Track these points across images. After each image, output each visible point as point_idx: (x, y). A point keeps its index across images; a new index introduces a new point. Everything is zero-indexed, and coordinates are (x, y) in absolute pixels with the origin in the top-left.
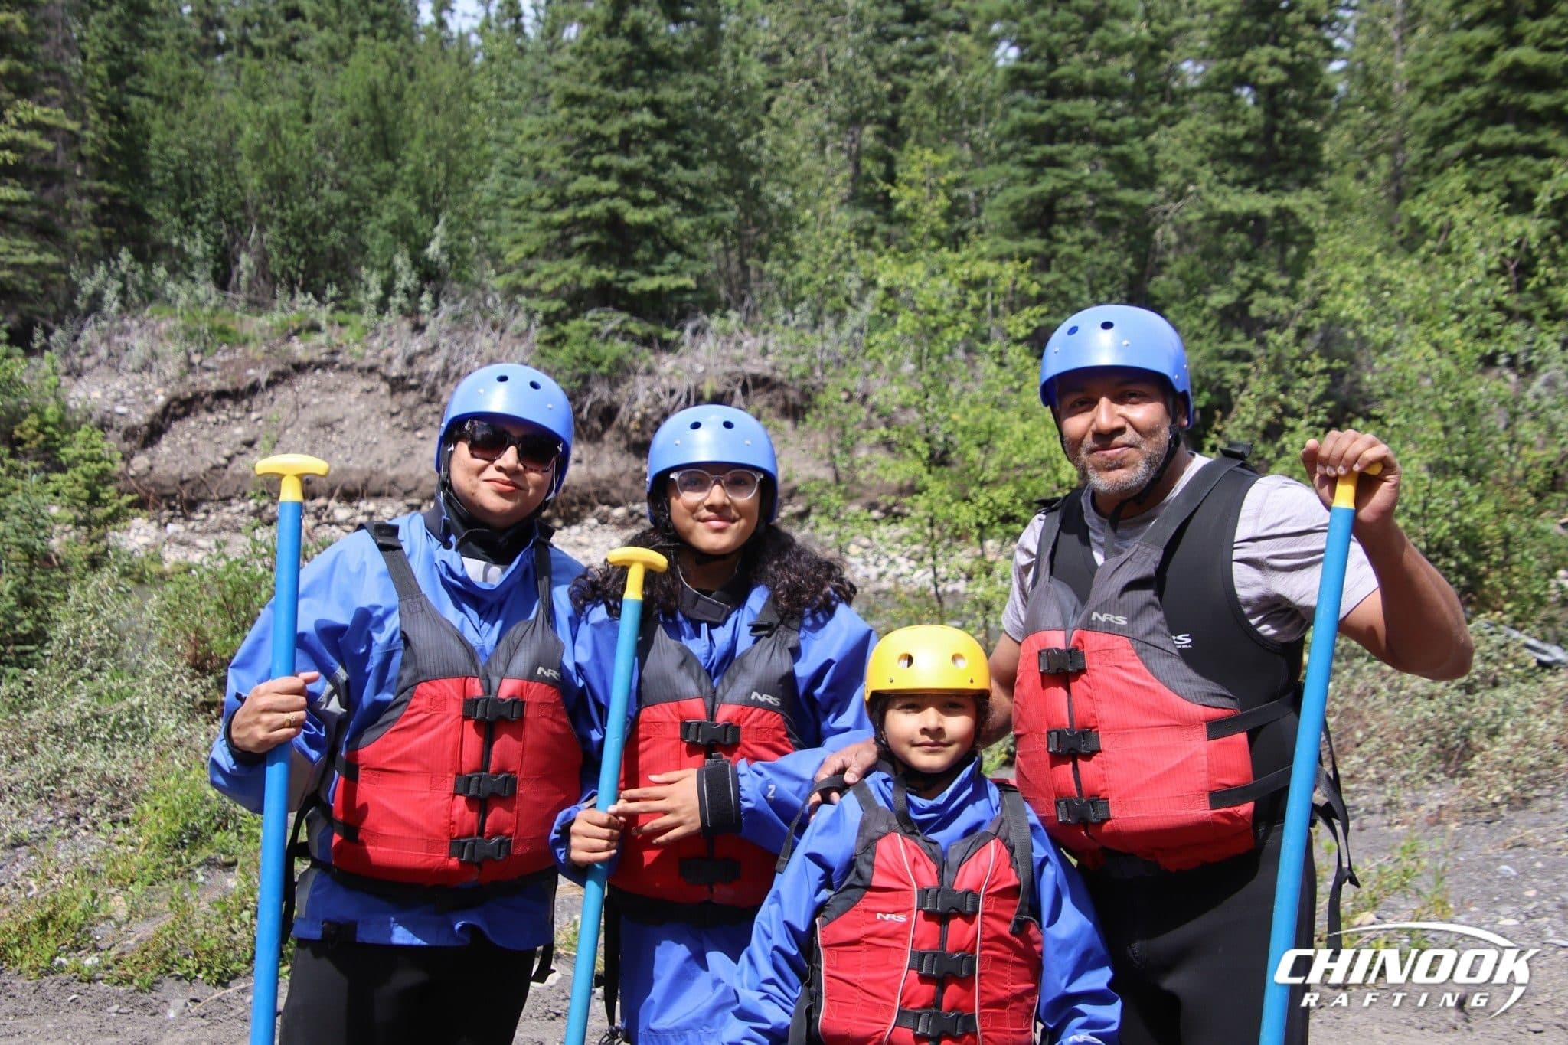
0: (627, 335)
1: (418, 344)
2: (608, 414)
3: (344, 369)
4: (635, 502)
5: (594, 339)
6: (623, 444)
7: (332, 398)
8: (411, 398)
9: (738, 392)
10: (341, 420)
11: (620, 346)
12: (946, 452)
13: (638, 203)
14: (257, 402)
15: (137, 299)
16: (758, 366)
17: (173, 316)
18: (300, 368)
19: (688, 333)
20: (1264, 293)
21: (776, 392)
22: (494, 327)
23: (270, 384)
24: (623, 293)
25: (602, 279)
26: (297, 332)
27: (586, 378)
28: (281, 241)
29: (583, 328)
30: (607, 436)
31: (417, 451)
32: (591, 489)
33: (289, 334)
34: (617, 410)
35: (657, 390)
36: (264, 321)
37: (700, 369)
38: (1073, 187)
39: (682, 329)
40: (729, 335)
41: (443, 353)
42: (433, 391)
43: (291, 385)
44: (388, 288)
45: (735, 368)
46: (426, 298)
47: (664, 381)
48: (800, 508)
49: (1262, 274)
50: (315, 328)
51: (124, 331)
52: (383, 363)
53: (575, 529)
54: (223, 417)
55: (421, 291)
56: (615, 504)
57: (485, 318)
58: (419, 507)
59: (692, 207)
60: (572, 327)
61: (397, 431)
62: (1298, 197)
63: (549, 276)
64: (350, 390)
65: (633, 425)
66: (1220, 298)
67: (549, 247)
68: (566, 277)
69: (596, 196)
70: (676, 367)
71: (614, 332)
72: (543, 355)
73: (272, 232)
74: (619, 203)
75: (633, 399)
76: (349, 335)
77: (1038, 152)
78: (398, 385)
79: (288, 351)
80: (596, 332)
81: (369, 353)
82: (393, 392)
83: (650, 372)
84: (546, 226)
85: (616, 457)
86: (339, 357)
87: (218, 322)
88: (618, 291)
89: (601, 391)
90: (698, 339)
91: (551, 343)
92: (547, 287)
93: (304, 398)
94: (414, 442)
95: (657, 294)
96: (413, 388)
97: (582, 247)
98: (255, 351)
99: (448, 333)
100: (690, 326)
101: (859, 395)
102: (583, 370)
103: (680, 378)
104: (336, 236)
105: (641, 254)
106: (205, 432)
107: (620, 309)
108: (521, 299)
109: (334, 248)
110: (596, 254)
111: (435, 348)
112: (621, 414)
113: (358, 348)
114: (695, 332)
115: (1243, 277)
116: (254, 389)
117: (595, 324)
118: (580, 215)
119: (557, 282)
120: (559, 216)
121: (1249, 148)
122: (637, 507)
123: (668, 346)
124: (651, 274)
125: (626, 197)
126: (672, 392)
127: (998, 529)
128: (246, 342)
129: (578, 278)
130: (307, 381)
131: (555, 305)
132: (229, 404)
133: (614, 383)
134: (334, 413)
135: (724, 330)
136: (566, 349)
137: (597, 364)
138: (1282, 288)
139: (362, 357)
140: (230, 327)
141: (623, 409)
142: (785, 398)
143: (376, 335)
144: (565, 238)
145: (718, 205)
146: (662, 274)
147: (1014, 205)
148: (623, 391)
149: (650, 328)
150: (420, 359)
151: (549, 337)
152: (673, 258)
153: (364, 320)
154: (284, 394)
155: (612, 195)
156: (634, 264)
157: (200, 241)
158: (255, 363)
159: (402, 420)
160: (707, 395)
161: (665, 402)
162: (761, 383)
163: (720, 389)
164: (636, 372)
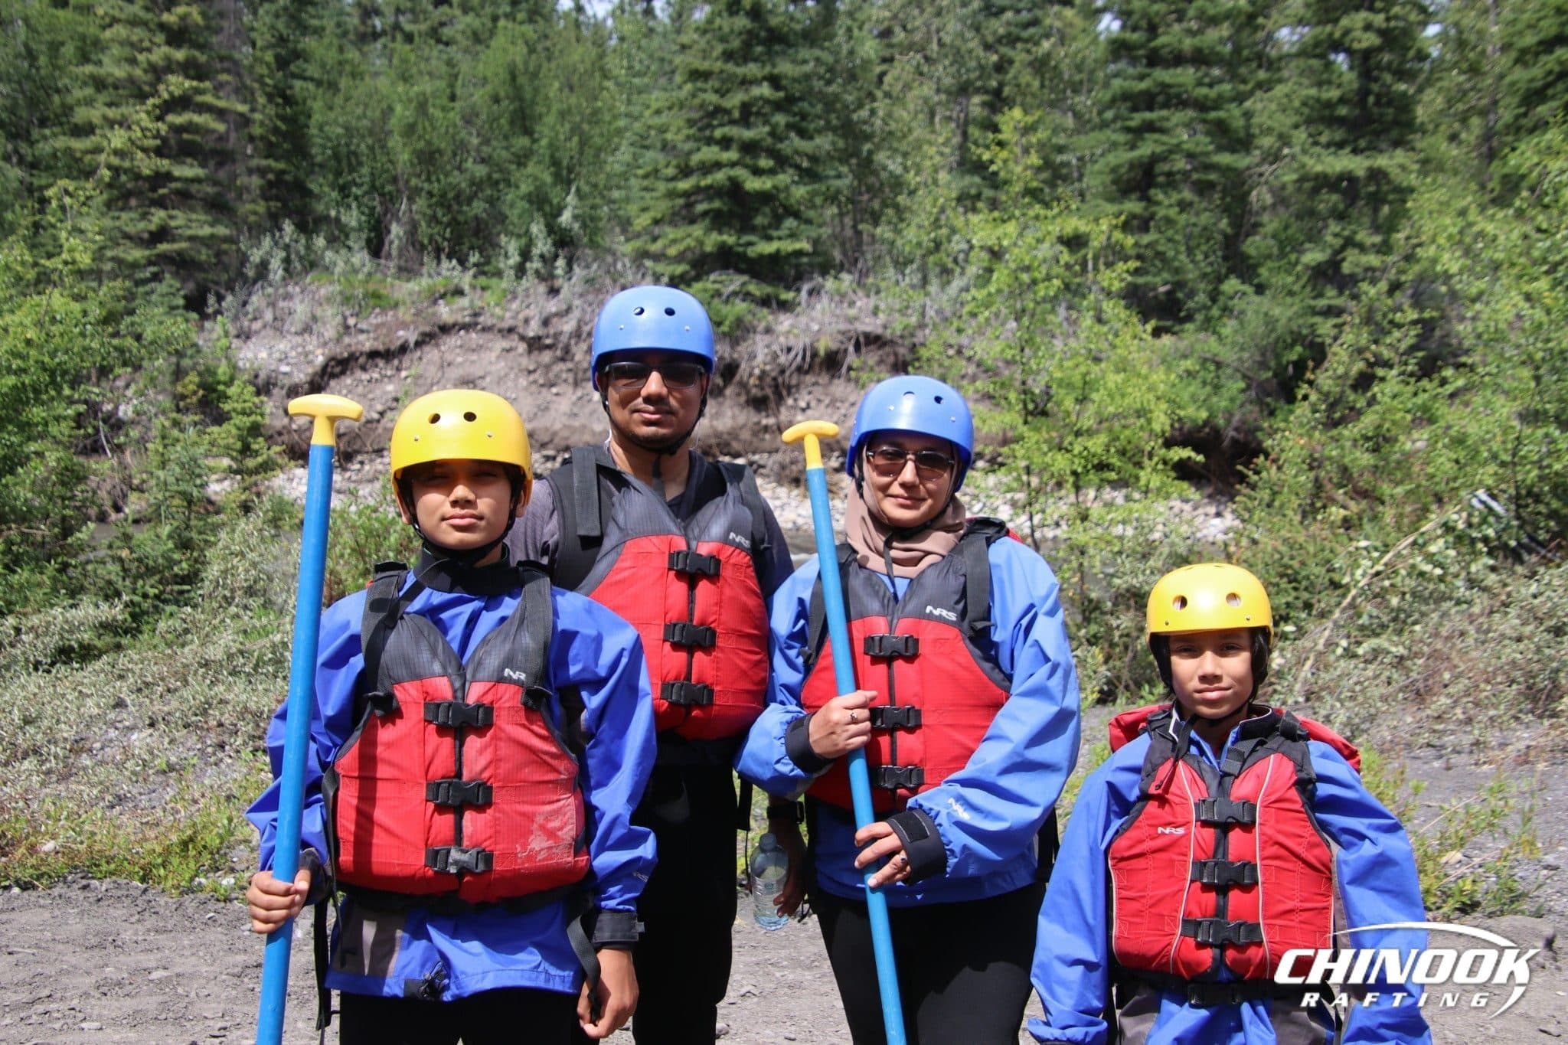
0: (747, 296)
1: (553, 306)
2: (730, 371)
3: (485, 329)
4: (754, 453)
5: (716, 301)
6: (743, 398)
7: (474, 357)
8: (546, 357)
9: (851, 349)
10: (482, 378)
11: (740, 307)
13: (757, 172)
14: (406, 360)
15: (298, 265)
16: (870, 325)
17: (331, 283)
18: (445, 329)
19: (804, 294)
20: (1356, 251)
21: (887, 349)
23: (418, 344)
24: (743, 257)
25: (723, 244)
26: (443, 296)
28: (429, 212)
29: (705, 290)
30: (728, 391)
31: (553, 406)
32: (713, 441)
33: (436, 298)
34: (737, 366)
35: (775, 347)
36: (413, 286)
37: (816, 327)
38: (1171, 152)
39: (798, 290)
40: (843, 296)
41: (576, 314)
42: (567, 350)
43: (437, 345)
44: (525, 255)
45: (849, 327)
46: (561, 263)
49: (1355, 233)
50: (459, 292)
51: (288, 297)
52: (520, 324)
54: (376, 375)
55: (556, 257)
56: (738, 455)
57: (615, 281)
58: (554, 458)
59: (809, 175)
61: (534, 388)
62: (1391, 158)
63: (674, 241)
64: (490, 349)
65: (752, 381)
66: (1313, 256)
67: (674, 214)
68: (690, 242)
69: (718, 165)
70: (792, 326)
71: (735, 294)
73: (421, 203)
74: (740, 172)
75: (752, 356)
76: (490, 298)
77: (1138, 118)
78: (535, 345)
79: (434, 314)
80: (718, 294)
81: (508, 315)
82: (530, 351)
83: (768, 331)
84: (671, 194)
85: (737, 411)
86: (481, 319)
87: (371, 287)
88: (738, 254)
89: (727, 351)
90: (813, 299)
92: (672, 251)
93: (449, 357)
94: (549, 397)
95: (775, 258)
96: (549, 347)
97: (705, 214)
98: (404, 313)
99: (581, 295)
100: (806, 287)
101: (965, 351)
103: (797, 336)
104: (478, 207)
105: (759, 220)
106: (360, 389)
107: (740, 271)
108: (648, 263)
109: (476, 218)
110: (718, 220)
111: (568, 310)
112: (741, 371)
113: (498, 311)
114: (810, 293)
115: (1336, 235)
116: (403, 349)
117: (717, 286)
118: (703, 183)
119: (681, 247)
120: (684, 185)
121: (1343, 111)
122: (756, 457)
123: (785, 306)
124: (769, 239)
125: (746, 166)
126: (789, 350)
127: (1092, 476)
128: (396, 305)
129: (701, 243)
130: (451, 341)
131: (680, 269)
132: (381, 363)
133: (735, 342)
134: (476, 371)
135: (838, 292)
138: (1374, 245)
139: (502, 319)
140: (383, 292)
141: (743, 366)
142: (896, 355)
143: (515, 298)
144: (689, 206)
145: (832, 173)
146: (780, 238)
147: (1114, 170)
148: (743, 348)
149: (768, 289)
150: (555, 320)
152: (790, 223)
153: (504, 284)
154: (431, 353)
155: (733, 165)
156: (753, 229)
157: (355, 213)
158: (404, 326)
159: (540, 378)
160: (822, 353)
161: (783, 359)
162: (873, 341)
163: (834, 346)
164: (755, 331)
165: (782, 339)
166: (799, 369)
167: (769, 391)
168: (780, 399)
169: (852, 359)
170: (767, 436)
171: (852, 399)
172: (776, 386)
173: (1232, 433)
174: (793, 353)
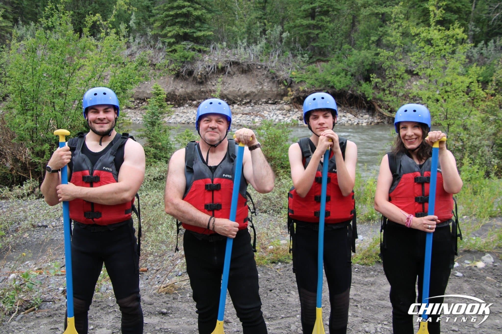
0: (194, 50)
1: (129, 52)
2: (190, 73)
4: (199, 99)
5: (185, 51)
6: (195, 82)
9: (229, 66)
11: (193, 53)
12: (291, 83)
13: (196, 9)
16: (232, 59)
21: (240, 66)
22: (151, 47)
24: (192, 36)
25: (185, 32)
27: (183, 62)
29: (181, 48)
30: (190, 80)
32: (187, 96)
34: (193, 72)
35: (205, 66)
37: (217, 59)
39: (210, 47)
45: (226, 59)
46: (131, 38)
48: (248, 100)
49: (387, 31)
53: (182, 108)
55: (129, 36)
56: (194, 100)
57: (148, 44)
58: (134, 102)
59: (209, 11)
60: (177, 47)
63: (170, 31)
65: (198, 77)
66: (373, 38)
68: (175, 32)
69: (183, 7)
70: (209, 59)
71: (190, 48)
72: (169, 55)
74: (190, 9)
75: (198, 69)
80: (185, 49)
83: (202, 61)
84: (167, 16)
85: (193, 86)
88: (190, 36)
89: (189, 67)
90: (214, 50)
91: (171, 52)
92: (170, 35)
95: (202, 37)
97: (179, 22)
99: (138, 49)
100: (212, 46)
101: (264, 67)
102: (183, 60)
103: (211, 62)
105: (196, 25)
107: (191, 41)
108: (160, 38)
110: (183, 25)
114: (213, 48)
117: (184, 46)
118: (178, 12)
119: (172, 33)
120: (172, 13)
123: (205, 52)
124: (200, 31)
125: (193, 7)
129: (178, 32)
131: (172, 40)
133: (192, 64)
135: (222, 48)
136: (176, 54)
137: (187, 58)
141: (195, 72)
142: (243, 68)
144: (173, 20)
145: (217, 10)
146: (204, 31)
148: (195, 66)
149: (202, 47)
151: (170, 50)
152: (206, 26)
155: (188, 7)
156: (195, 28)
160: (220, 67)
161: (207, 70)
162: (235, 63)
163: (223, 65)
164: (198, 61)
165: (206, 63)
166: (213, 73)
167: (203, 80)
168: (207, 81)
169: (229, 69)
170: (203, 94)
171: (229, 82)
172: (206, 78)
173: (350, 92)
174: (211, 68)
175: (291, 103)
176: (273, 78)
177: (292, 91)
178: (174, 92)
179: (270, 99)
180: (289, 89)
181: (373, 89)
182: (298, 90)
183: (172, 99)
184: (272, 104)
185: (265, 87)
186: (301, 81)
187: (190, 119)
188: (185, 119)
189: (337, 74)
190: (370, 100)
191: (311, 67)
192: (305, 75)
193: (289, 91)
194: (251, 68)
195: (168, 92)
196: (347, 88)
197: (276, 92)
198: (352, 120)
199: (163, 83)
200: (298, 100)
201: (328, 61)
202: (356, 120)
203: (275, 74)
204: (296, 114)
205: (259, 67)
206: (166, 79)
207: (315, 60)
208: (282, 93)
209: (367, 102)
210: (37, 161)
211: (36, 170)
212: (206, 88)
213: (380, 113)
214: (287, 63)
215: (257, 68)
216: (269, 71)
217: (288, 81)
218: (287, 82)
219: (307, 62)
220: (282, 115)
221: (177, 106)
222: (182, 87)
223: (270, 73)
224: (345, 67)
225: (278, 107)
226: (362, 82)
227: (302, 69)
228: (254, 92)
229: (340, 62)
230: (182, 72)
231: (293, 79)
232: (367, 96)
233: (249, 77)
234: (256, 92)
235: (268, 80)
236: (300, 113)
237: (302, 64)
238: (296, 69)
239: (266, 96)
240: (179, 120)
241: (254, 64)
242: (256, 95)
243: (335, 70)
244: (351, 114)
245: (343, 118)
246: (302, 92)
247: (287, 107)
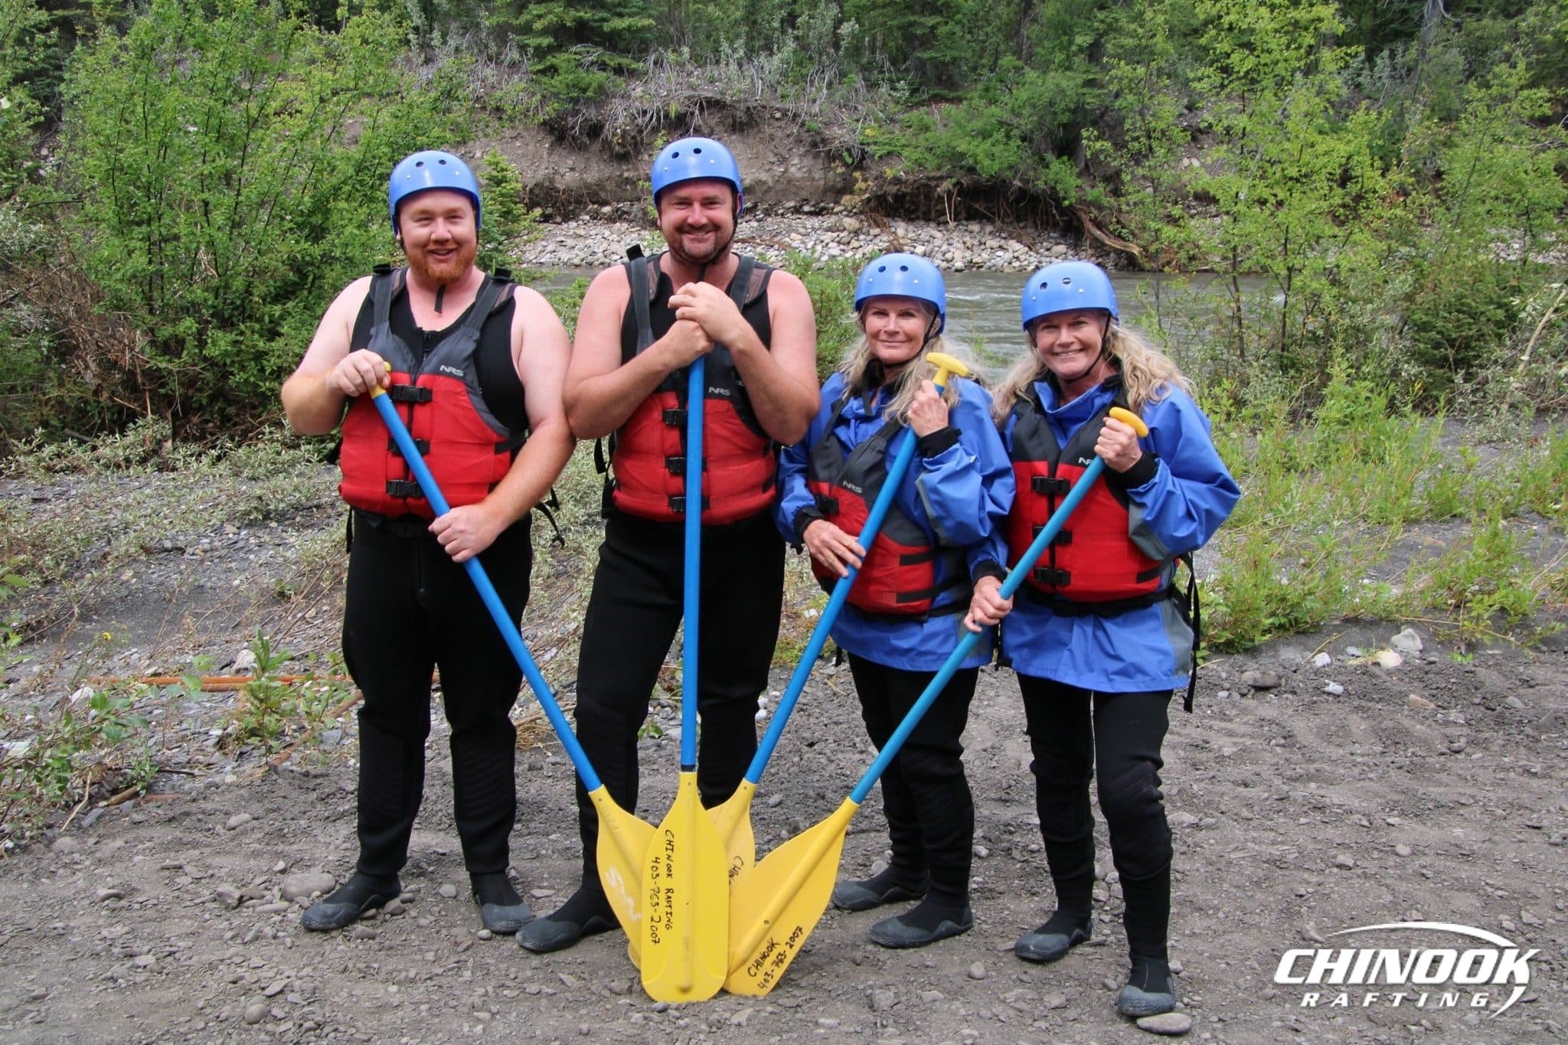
0: (603, 67)
2: (595, 130)
4: (618, 202)
5: (580, 70)
6: (607, 155)
9: (697, 112)
11: (600, 76)
12: (863, 158)
16: (709, 91)
19: (650, 64)
21: (726, 112)
22: (490, 59)
24: (599, 31)
25: (581, 18)
27: (576, 101)
29: (569, 61)
32: (585, 192)
34: (602, 127)
35: (634, 111)
37: (664, 93)
39: (646, 61)
40: (682, 66)
45: (691, 93)
46: (435, 35)
47: (637, 103)
53: (573, 224)
55: (431, 29)
56: (605, 203)
60: (559, 59)
63: (540, 17)
65: (615, 140)
66: (1083, 39)
68: (552, 18)
70: (644, 92)
71: (592, 64)
72: (537, 82)
75: (614, 118)
80: (579, 65)
83: (626, 97)
85: (602, 167)
88: (594, 29)
89: (592, 113)
90: (658, 69)
91: (543, 72)
92: (538, 26)
95: (626, 32)
100: (651, 58)
101: (790, 114)
102: (575, 95)
103: (650, 101)
107: (596, 44)
108: (512, 36)
112: (605, 130)
114: (656, 63)
117: (578, 57)
119: (545, 22)
123: (635, 75)
124: (621, 16)
126: (645, 112)
129: (562, 19)
131: (546, 41)
133: (599, 105)
135: (678, 62)
136: (557, 78)
137: (584, 90)
141: (607, 127)
142: (734, 117)
146: (631, 15)
148: (606, 111)
149: (620, 60)
151: (541, 67)
156: (605, 7)
160: (673, 115)
161: (640, 120)
162: (714, 105)
163: (682, 110)
164: (614, 97)
166: (655, 129)
167: (630, 149)
168: (638, 152)
169: (697, 120)
172: (636, 144)
173: (1017, 183)
174: (648, 116)
175: (861, 213)
176: (814, 145)
177: (865, 180)
178: (552, 181)
179: (806, 201)
180: (857, 174)
181: (1079, 175)
182: (880, 177)
183: (548, 202)
184: (810, 213)
185: (793, 169)
186: (889, 154)
187: (594, 253)
188: (582, 255)
189: (985, 135)
190: (1071, 205)
191: (915, 115)
192: (900, 136)
193: (856, 180)
194: (756, 117)
195: (534, 182)
196: (1009, 174)
197: (822, 182)
198: (1022, 257)
199: (523, 155)
200: (881, 204)
201: (958, 100)
202: (1032, 259)
203: (819, 133)
204: (877, 241)
205: (778, 115)
206: (531, 148)
207: (925, 96)
208: (839, 186)
209: (1063, 211)
210: (163, 365)
211: (162, 391)
212: (637, 170)
213: (1096, 239)
214: (851, 104)
215: (772, 117)
216: (803, 125)
217: (854, 152)
218: (850, 155)
219: (906, 102)
220: (839, 243)
221: (559, 219)
222: (572, 169)
223: (808, 131)
224: (1006, 116)
225: (829, 221)
226: (1050, 157)
227: (892, 120)
228: (765, 182)
229: (993, 102)
230: (573, 128)
231: (867, 149)
232: (1061, 194)
233: (751, 141)
234: (771, 183)
235: (802, 150)
236: (885, 238)
237: (891, 106)
238: (876, 121)
239: (796, 194)
240: (564, 255)
241: (764, 107)
242: (770, 189)
243: (978, 124)
244: (1019, 241)
245: (1000, 253)
246: (890, 183)
247: (850, 222)
